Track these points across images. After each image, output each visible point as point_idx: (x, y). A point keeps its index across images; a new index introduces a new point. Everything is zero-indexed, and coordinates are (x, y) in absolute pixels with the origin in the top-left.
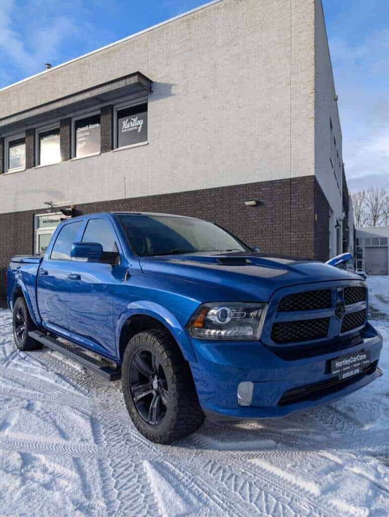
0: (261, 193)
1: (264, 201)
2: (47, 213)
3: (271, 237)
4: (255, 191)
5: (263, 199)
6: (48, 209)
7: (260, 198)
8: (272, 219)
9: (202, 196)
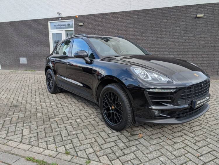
0: (206, 10)
1: (208, 14)
2: (59, 20)
3: (210, 35)
4: (203, 9)
5: (207, 13)
6: (59, 18)
7: (205, 13)
8: (212, 25)
9: (167, 11)
